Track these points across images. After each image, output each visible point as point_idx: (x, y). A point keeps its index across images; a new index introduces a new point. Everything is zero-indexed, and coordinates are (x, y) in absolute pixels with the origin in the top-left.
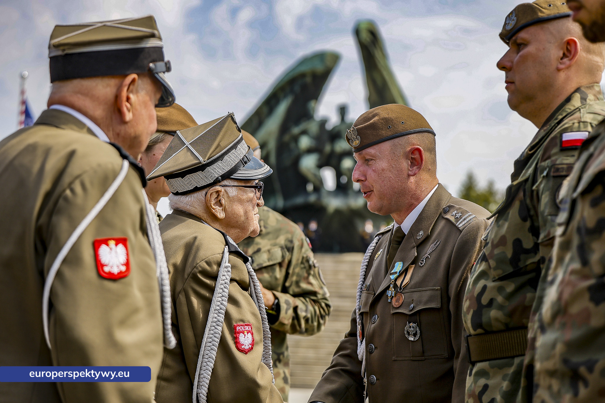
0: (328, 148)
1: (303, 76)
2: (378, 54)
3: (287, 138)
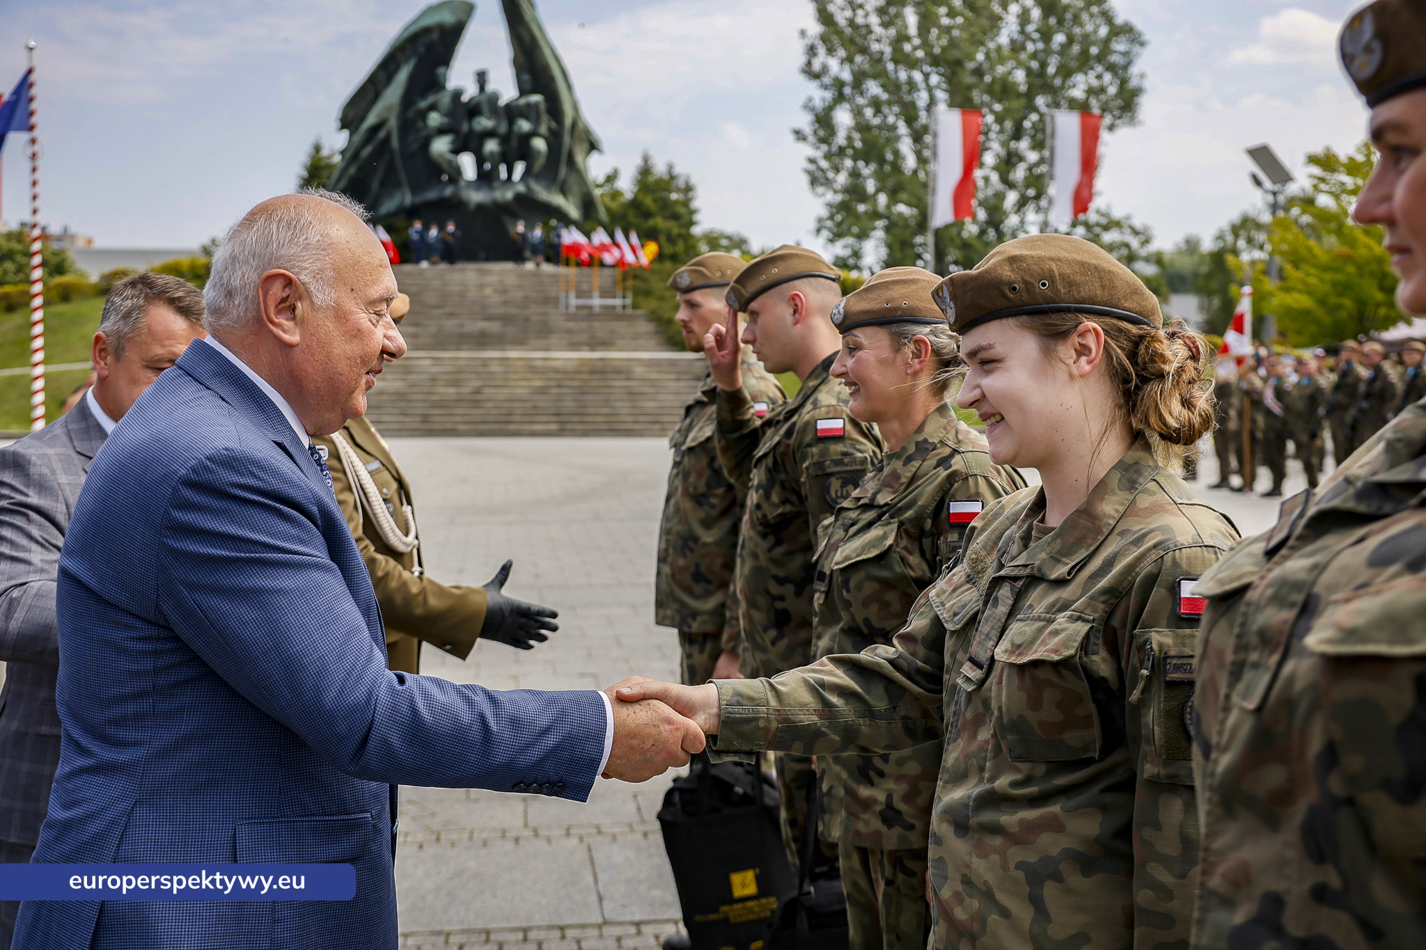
0: (465, 127)
1: (426, 31)
3: (411, 114)
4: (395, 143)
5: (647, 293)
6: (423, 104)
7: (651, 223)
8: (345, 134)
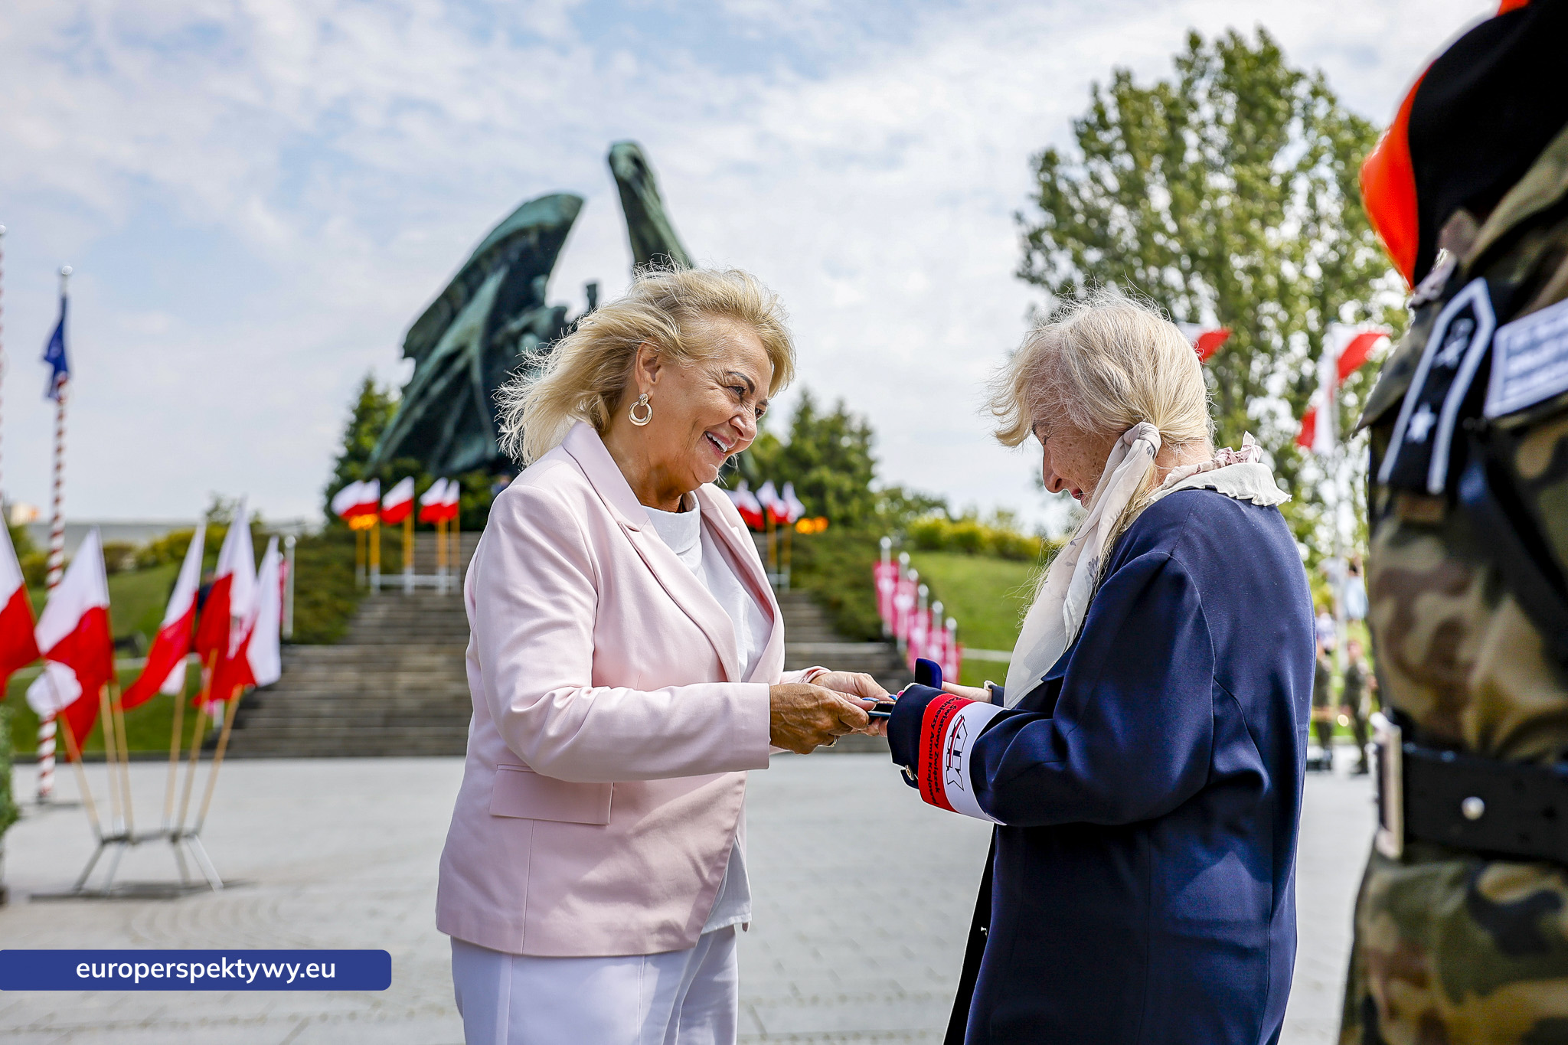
1: (522, 232)
2: (647, 196)
4: (477, 376)
5: (810, 568)
6: (515, 326)
7: (814, 475)
8: (410, 364)
